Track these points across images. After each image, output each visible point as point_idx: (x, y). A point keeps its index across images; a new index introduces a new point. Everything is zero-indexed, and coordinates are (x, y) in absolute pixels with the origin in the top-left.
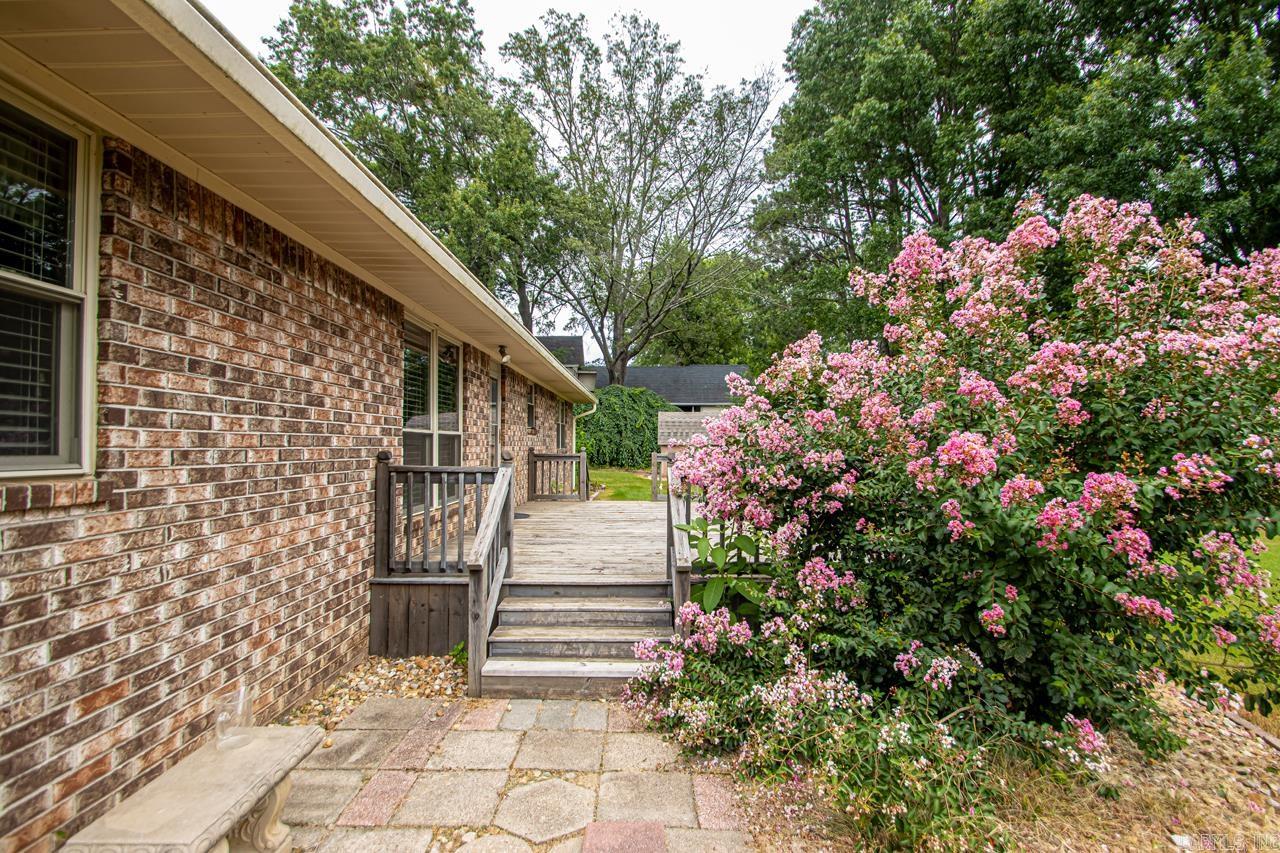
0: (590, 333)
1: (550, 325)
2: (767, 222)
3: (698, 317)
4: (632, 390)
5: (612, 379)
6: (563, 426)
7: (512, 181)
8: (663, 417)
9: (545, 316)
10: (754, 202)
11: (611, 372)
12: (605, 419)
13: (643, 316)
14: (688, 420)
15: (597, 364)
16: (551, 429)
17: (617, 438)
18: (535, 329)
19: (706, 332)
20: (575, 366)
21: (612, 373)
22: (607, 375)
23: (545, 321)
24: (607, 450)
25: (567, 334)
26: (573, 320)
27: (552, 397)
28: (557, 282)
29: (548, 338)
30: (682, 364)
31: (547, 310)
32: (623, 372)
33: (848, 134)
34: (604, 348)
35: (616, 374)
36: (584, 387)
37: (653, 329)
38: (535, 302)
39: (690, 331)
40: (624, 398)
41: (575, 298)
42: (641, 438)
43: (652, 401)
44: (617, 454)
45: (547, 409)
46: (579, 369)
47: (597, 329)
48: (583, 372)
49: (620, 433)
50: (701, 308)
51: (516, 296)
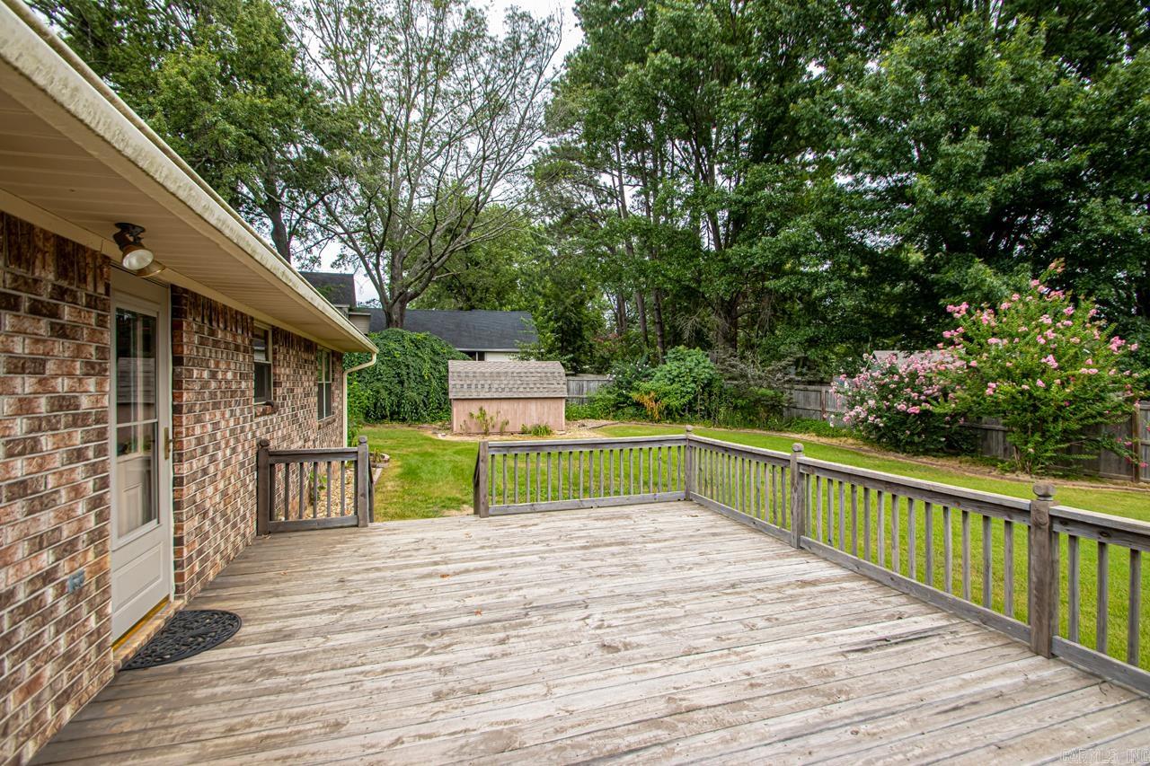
0: (363, 270)
1: (315, 260)
2: (547, 175)
3: (477, 264)
4: (415, 335)
5: (389, 322)
6: (329, 386)
7: (257, 69)
8: (454, 366)
9: (309, 250)
10: (535, 152)
11: (389, 315)
12: (383, 367)
13: (424, 255)
14: (482, 370)
15: (372, 306)
16: (307, 395)
17: (398, 389)
18: (295, 264)
19: (486, 278)
20: (346, 307)
21: (389, 317)
22: (383, 316)
23: (308, 256)
24: (387, 403)
25: (335, 271)
26: (342, 257)
27: (309, 346)
28: (321, 208)
29: (312, 274)
30: (461, 309)
31: (310, 243)
32: (402, 315)
33: (642, 85)
34: (379, 288)
35: (394, 317)
36: (356, 331)
37: (436, 269)
38: (294, 232)
39: (472, 276)
40: (406, 344)
41: (346, 232)
42: (426, 389)
43: (437, 347)
44: (398, 406)
45: (299, 366)
46: (350, 310)
47: (371, 266)
48: (354, 313)
49: (401, 383)
50: (480, 254)
51: (268, 221)
